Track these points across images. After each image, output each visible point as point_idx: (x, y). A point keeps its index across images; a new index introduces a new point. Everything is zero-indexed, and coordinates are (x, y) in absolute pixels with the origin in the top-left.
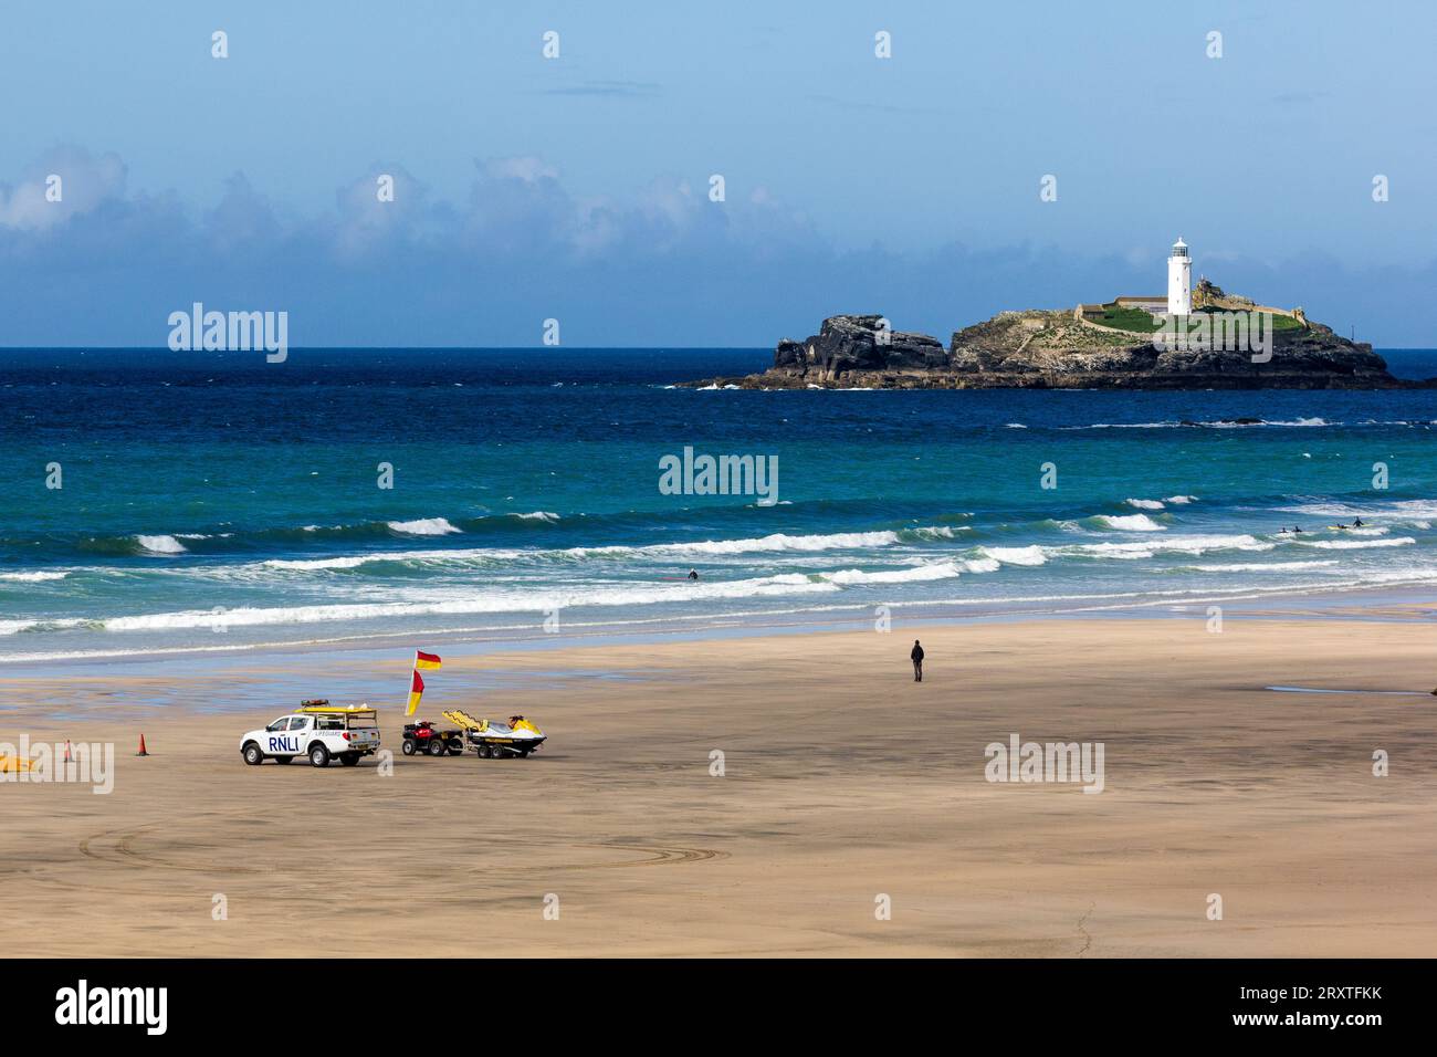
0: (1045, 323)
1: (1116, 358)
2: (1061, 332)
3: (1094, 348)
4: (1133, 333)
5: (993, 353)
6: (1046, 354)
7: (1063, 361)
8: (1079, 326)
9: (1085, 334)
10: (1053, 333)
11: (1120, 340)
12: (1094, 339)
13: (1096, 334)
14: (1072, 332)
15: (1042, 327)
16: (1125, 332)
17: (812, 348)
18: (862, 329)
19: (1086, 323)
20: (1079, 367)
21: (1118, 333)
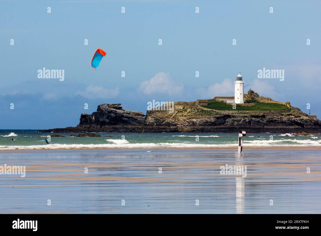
0: (183, 107)
1: (209, 120)
2: (189, 110)
3: (200, 116)
4: (217, 111)
5: (161, 118)
6: (181, 119)
7: (188, 122)
8: (196, 108)
9: (198, 111)
10: (186, 111)
11: (211, 113)
12: (201, 113)
13: (202, 111)
14: (193, 110)
15: (182, 108)
16: (214, 110)
17: (94, 117)
18: (112, 109)
19: (199, 107)
20: (194, 124)
21: (211, 111)
